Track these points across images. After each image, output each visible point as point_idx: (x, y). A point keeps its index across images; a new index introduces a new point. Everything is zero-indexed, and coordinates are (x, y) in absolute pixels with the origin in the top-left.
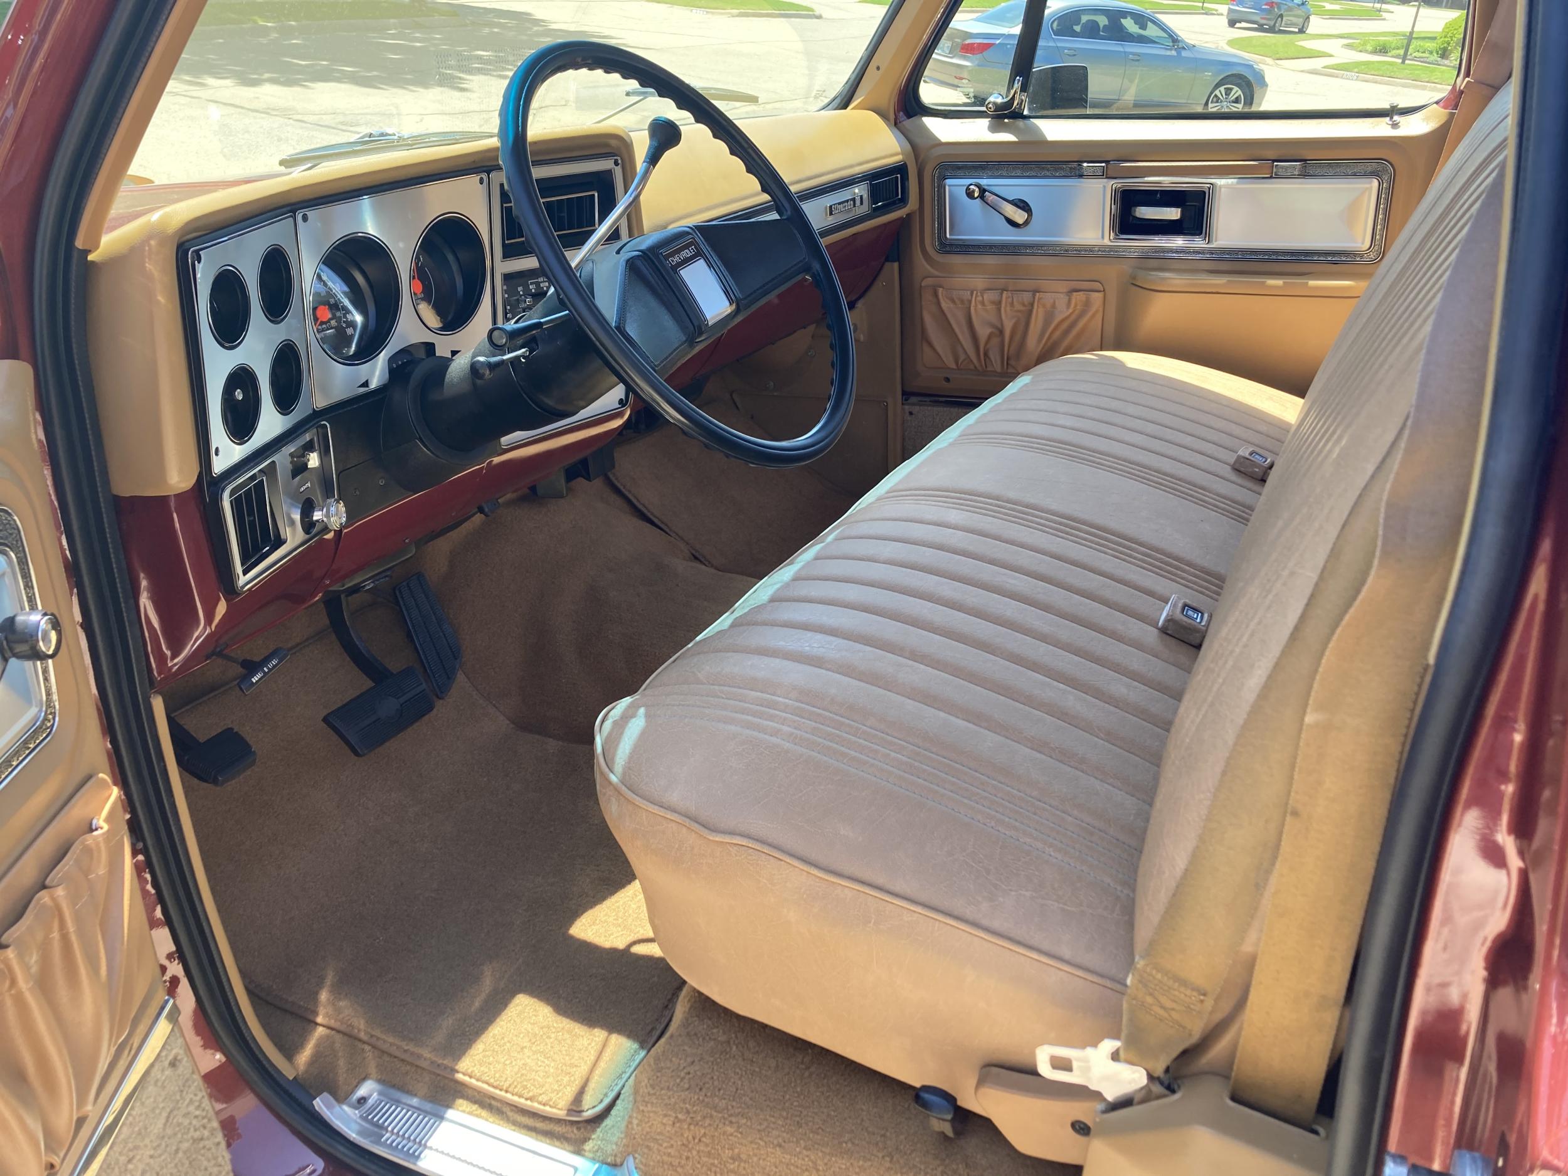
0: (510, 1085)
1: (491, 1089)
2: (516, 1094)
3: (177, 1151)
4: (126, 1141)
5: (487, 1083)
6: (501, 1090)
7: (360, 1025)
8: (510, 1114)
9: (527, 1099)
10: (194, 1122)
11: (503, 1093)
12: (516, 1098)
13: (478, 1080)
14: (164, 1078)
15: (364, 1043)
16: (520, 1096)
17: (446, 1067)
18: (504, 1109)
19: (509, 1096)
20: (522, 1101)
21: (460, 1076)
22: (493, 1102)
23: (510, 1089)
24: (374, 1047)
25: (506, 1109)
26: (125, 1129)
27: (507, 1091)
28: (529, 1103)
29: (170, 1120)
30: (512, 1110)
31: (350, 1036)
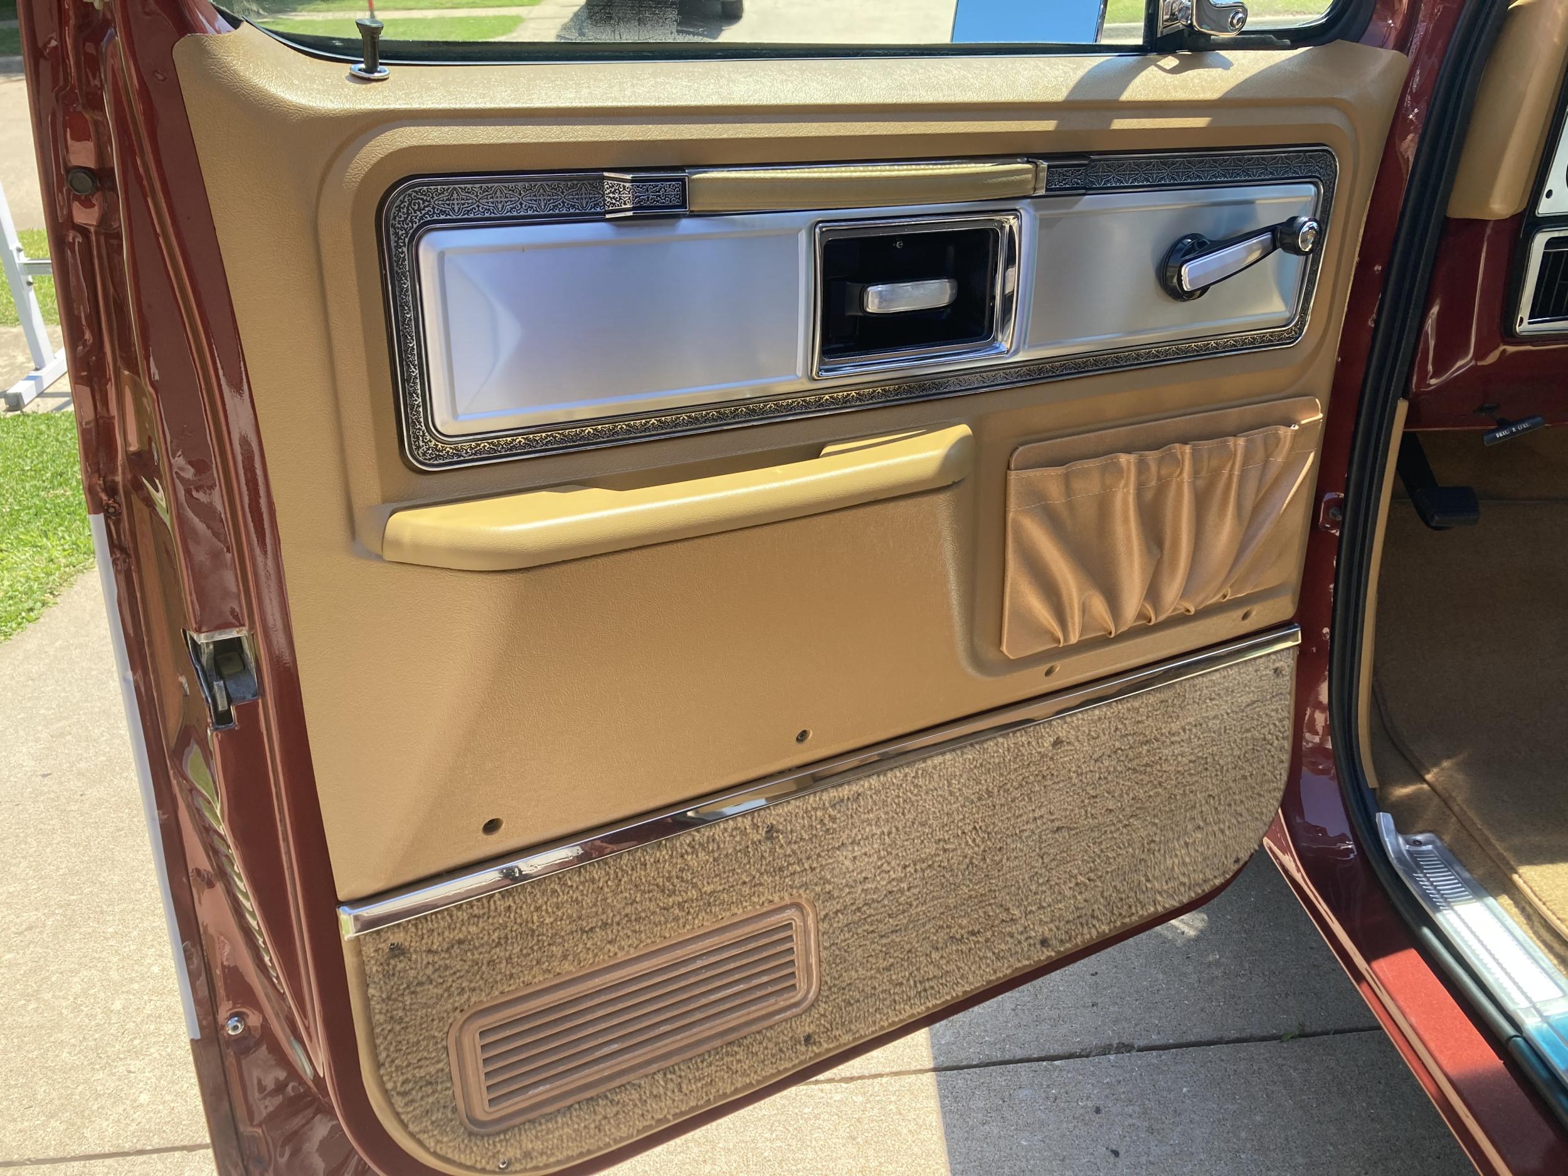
0: (1551, 901)
1: (1532, 895)
2: (1551, 911)
3: (1248, 731)
4: (1214, 684)
5: (1531, 888)
6: (1540, 900)
7: (1460, 798)
8: (1536, 924)
9: (1559, 919)
10: (1272, 726)
11: (1540, 904)
12: (1549, 914)
13: (1525, 882)
14: (1264, 673)
15: (1454, 814)
16: (1554, 913)
17: (1508, 863)
18: (1534, 918)
19: (1544, 908)
20: (1554, 918)
21: (1515, 877)
22: (1528, 908)
23: (1548, 904)
24: (1460, 821)
25: (1535, 919)
26: (1218, 675)
27: (1544, 904)
28: (1558, 922)
29: (1255, 706)
30: (1540, 922)
31: (1446, 802)
